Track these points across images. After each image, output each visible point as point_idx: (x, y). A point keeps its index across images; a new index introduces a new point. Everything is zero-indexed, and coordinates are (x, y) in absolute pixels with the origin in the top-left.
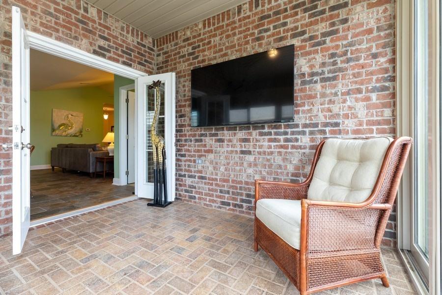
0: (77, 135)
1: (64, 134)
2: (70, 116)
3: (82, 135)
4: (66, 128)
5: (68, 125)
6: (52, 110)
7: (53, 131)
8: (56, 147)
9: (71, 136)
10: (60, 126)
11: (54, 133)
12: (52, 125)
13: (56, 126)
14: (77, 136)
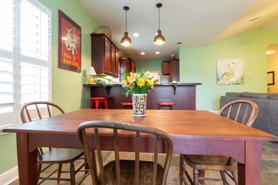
0: (239, 82)
1: (227, 83)
2: (231, 64)
3: (243, 82)
4: (228, 77)
5: (230, 73)
6: (216, 61)
7: (218, 81)
8: (225, 95)
9: (233, 84)
10: (223, 75)
11: (219, 83)
12: (217, 75)
13: (220, 75)
14: (239, 84)
